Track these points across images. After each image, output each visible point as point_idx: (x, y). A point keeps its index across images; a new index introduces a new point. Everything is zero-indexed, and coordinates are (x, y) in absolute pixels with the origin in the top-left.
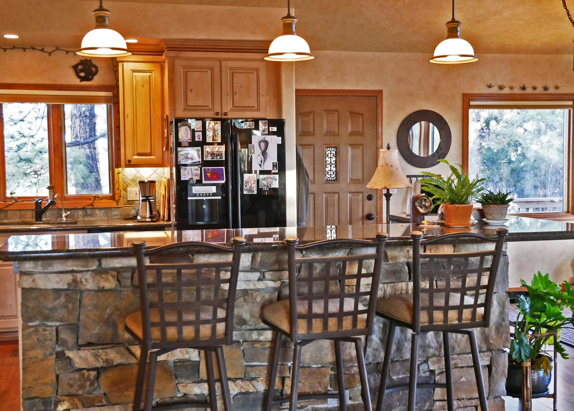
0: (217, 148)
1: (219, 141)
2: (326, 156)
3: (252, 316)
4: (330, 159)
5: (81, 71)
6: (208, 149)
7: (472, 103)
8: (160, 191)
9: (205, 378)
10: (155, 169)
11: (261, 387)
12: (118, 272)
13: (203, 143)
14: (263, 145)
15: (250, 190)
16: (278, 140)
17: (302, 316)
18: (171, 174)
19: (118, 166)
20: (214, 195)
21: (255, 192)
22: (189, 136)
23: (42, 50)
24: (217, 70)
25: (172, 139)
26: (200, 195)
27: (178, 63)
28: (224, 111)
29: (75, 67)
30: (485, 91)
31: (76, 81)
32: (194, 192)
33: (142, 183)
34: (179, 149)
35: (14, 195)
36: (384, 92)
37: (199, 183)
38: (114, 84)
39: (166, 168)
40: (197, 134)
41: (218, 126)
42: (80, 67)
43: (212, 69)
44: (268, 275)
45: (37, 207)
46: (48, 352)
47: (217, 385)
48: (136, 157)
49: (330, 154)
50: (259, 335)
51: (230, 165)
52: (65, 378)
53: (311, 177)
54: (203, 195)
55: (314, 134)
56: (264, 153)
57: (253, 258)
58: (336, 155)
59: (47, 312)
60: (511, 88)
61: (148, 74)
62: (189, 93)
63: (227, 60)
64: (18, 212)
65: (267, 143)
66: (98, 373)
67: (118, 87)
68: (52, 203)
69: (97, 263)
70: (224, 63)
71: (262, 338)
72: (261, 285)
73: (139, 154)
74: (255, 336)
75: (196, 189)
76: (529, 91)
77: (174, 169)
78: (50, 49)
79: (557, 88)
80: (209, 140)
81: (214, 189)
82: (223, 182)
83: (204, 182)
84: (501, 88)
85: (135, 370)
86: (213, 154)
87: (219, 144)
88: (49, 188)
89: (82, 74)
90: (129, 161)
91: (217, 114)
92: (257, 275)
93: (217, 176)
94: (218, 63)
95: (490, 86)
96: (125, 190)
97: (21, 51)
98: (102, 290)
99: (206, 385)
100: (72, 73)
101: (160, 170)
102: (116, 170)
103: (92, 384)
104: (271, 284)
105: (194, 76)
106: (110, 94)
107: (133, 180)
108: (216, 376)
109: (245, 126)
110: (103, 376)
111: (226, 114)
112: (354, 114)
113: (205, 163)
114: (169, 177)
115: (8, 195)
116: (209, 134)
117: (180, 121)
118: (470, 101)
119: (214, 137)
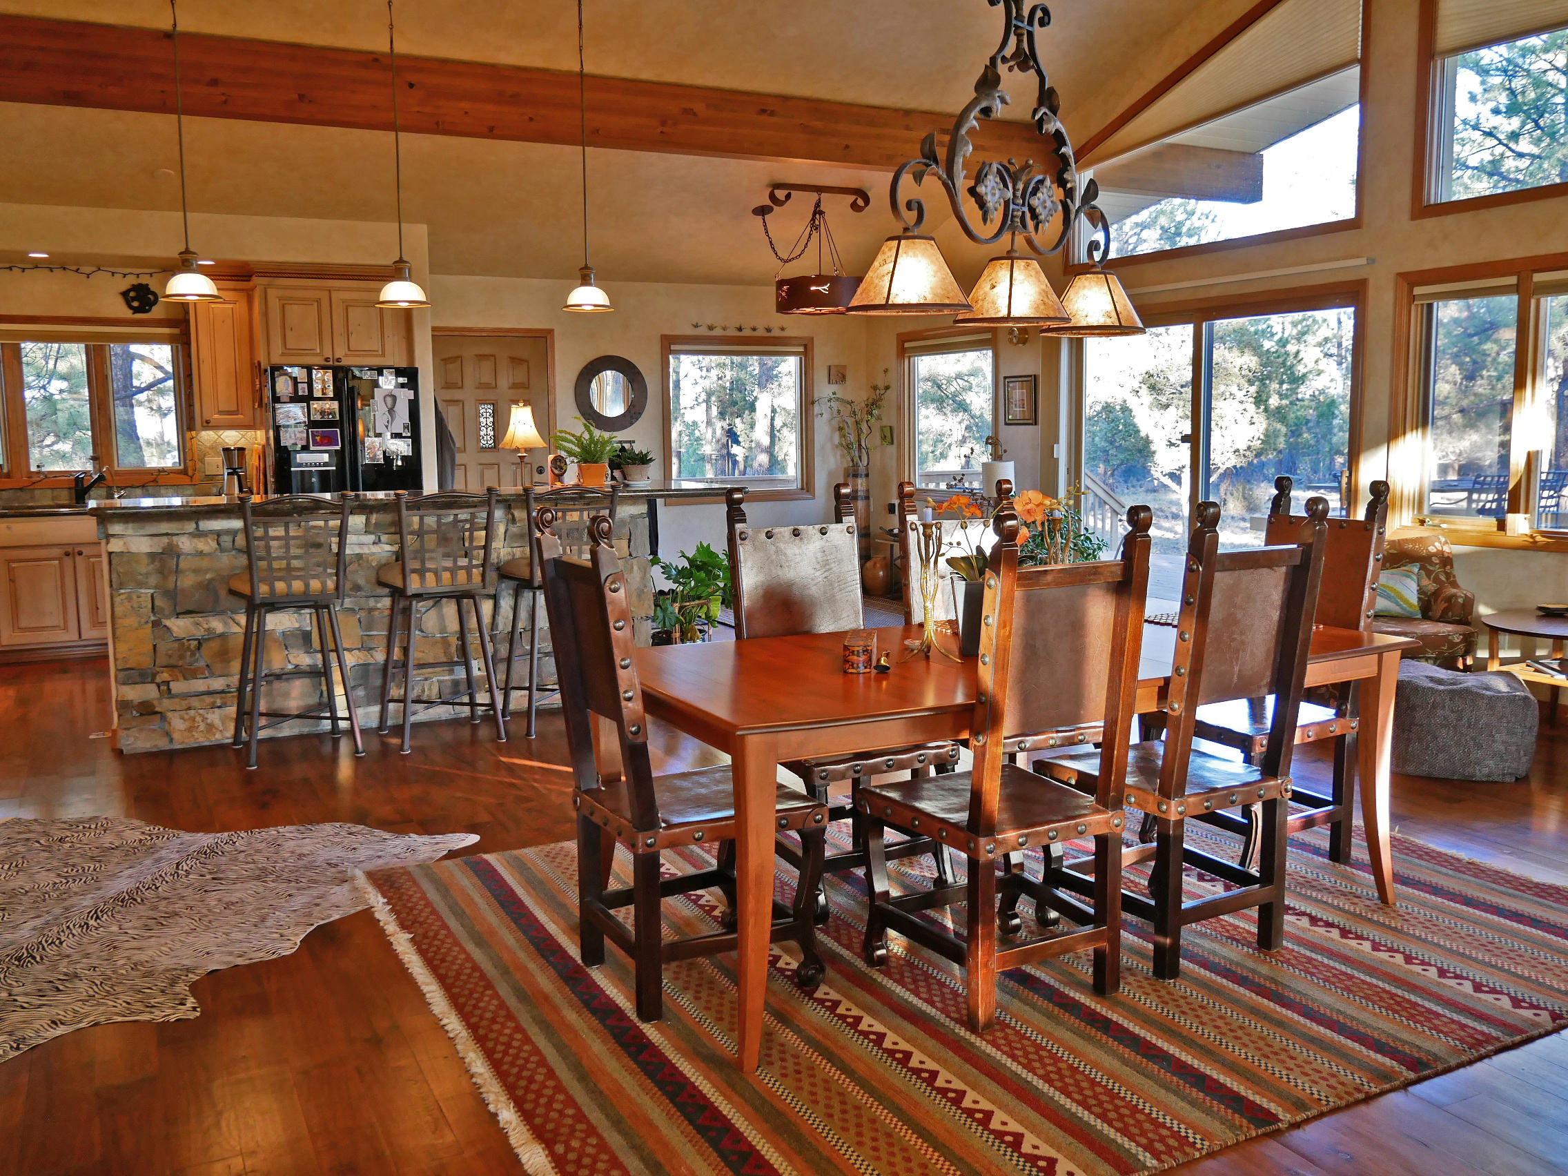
0: (327, 405)
1: (331, 395)
2: (478, 415)
3: (367, 582)
4: (486, 420)
5: (134, 299)
6: (315, 405)
7: (673, 347)
8: (252, 461)
9: (319, 648)
10: (243, 432)
11: (380, 657)
12: (219, 536)
13: (308, 398)
14: (389, 400)
15: (373, 458)
16: (410, 394)
17: (414, 571)
18: (268, 439)
19: (191, 428)
20: (325, 464)
21: (382, 462)
22: (290, 389)
23: (77, 271)
24: (325, 303)
25: (268, 393)
26: (306, 465)
27: (272, 293)
28: (337, 356)
29: (125, 294)
30: (690, 331)
31: (127, 313)
32: (298, 461)
33: (227, 450)
34: (277, 406)
35: (43, 469)
36: (556, 333)
37: (305, 448)
38: (181, 316)
39: (259, 432)
40: (300, 386)
41: (329, 376)
42: (132, 294)
43: (319, 301)
44: (384, 538)
45: (77, 484)
46: (143, 620)
47: (333, 656)
48: (216, 416)
49: (486, 411)
50: (377, 602)
51: (346, 425)
52: (163, 647)
53: (458, 443)
54: (311, 465)
55: (462, 387)
56: (391, 411)
57: (367, 520)
58: (494, 414)
59: (140, 577)
60: (724, 329)
61: (231, 306)
62: (288, 333)
63: (339, 290)
64: (49, 492)
65: (394, 398)
66: (200, 644)
67: (188, 321)
68: (101, 478)
69: (194, 525)
70: (334, 295)
71: (379, 605)
72: (375, 549)
73: (220, 413)
74: (372, 603)
75: (301, 458)
76: (747, 332)
77: (271, 433)
78: (88, 270)
79: (783, 329)
80: (317, 394)
81: (326, 457)
82: (338, 448)
83: (312, 448)
84: (711, 328)
85: (242, 638)
86: (322, 413)
87: (331, 399)
88: (94, 459)
89: (135, 304)
90: (208, 422)
91: (327, 360)
92: (372, 538)
93: (329, 440)
94: (327, 293)
95: (696, 326)
96: (202, 461)
97: (46, 271)
98: (201, 554)
99: (319, 656)
100: (120, 302)
101: (250, 434)
102: (188, 435)
103: (193, 654)
104: (388, 548)
105: (294, 311)
106: (176, 331)
107: (212, 448)
108: (331, 646)
109: (368, 375)
110: (204, 646)
111: (339, 360)
112: (516, 361)
113: (312, 424)
114: (263, 442)
115: (33, 469)
116: (317, 387)
117: (276, 369)
118: (670, 344)
119: (323, 390)
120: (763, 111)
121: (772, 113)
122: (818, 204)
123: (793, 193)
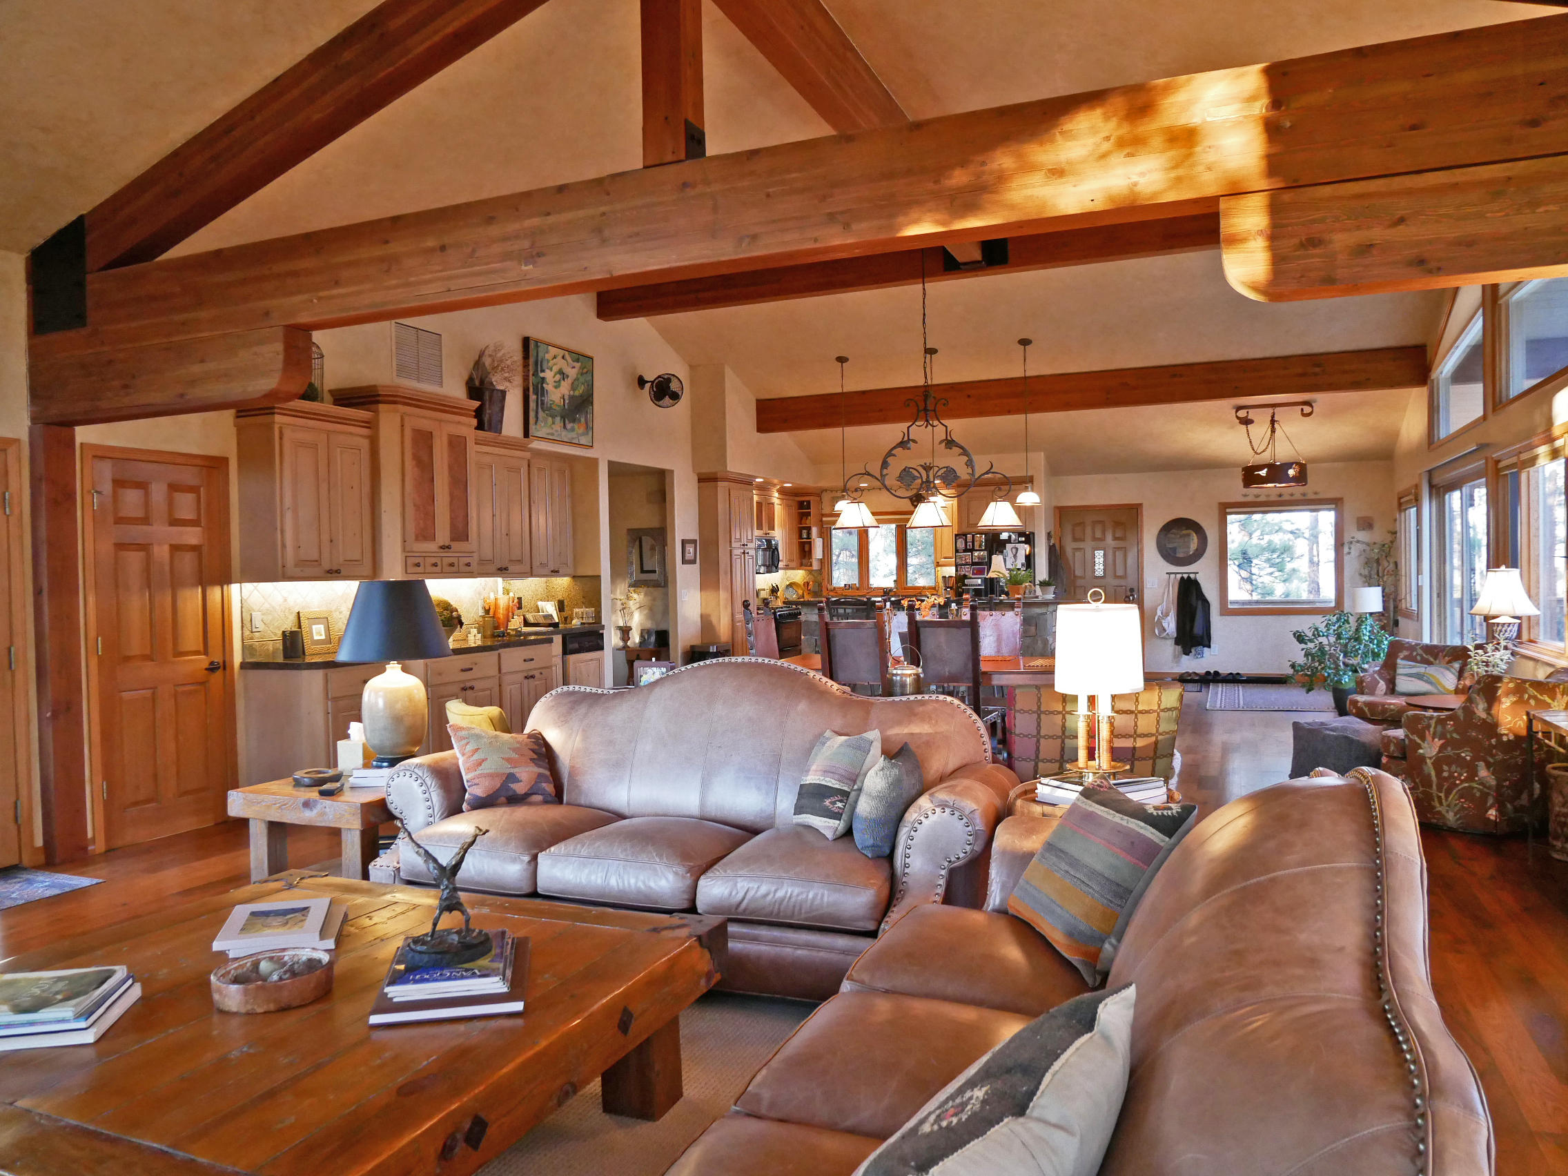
0: (982, 554)
1: (984, 548)
2: (1094, 557)
4: (1099, 560)
6: (976, 554)
7: (1229, 511)
13: (973, 550)
14: (1014, 550)
16: (1025, 547)
20: (979, 585)
22: (963, 546)
26: (970, 586)
30: (1240, 499)
34: (957, 554)
36: (1144, 506)
40: (968, 544)
41: (983, 538)
48: (942, 560)
53: (1080, 574)
56: (1015, 556)
60: (1268, 496)
65: (1017, 549)
73: (944, 558)
75: (967, 582)
76: (1286, 497)
79: (1316, 493)
80: (976, 548)
81: (979, 581)
82: (985, 576)
83: (973, 576)
84: (1257, 496)
86: (979, 558)
93: (982, 572)
94: (991, 493)
95: (1245, 495)
112: (1116, 524)
113: (973, 564)
116: (977, 544)
117: (958, 535)
118: (1225, 509)
119: (980, 546)
120: (1174, 376)
121: (1181, 376)
122: (1273, 417)
123: (1249, 410)
